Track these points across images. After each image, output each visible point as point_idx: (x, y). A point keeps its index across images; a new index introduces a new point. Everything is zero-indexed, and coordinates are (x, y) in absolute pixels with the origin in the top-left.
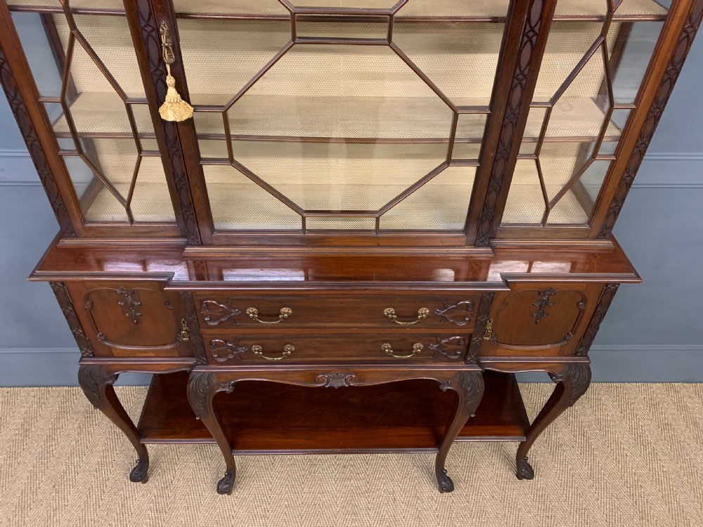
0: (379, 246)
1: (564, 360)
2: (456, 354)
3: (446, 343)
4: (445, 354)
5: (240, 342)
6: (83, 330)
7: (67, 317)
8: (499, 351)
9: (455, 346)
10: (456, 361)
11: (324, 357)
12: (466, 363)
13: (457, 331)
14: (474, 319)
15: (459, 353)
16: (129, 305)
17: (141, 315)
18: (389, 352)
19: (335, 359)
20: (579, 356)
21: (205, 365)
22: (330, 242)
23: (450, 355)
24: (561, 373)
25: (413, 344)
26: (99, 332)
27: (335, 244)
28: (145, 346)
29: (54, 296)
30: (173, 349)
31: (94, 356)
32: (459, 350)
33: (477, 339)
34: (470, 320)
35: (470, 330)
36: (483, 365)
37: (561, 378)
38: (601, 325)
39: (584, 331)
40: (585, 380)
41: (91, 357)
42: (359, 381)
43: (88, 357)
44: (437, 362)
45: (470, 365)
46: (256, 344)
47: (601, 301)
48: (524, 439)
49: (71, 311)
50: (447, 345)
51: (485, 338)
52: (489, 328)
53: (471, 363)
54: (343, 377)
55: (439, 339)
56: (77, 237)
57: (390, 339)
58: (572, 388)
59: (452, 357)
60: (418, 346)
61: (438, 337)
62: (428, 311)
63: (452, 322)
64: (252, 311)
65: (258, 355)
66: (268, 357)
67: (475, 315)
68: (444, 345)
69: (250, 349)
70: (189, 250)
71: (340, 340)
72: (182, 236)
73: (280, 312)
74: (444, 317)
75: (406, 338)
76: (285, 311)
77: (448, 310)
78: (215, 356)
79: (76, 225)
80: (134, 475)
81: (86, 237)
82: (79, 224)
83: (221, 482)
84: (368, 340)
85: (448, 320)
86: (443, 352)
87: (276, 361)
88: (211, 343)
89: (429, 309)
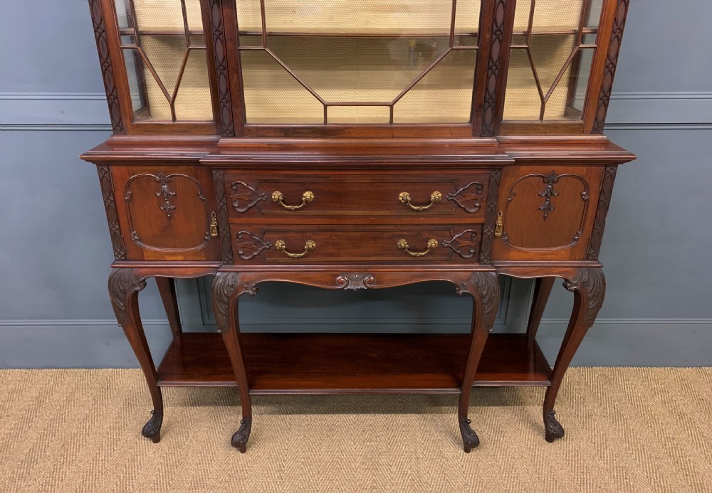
0: (393, 137)
1: (577, 263)
2: (470, 253)
3: (458, 238)
5: (266, 236)
6: (119, 226)
7: (107, 209)
8: (512, 254)
9: (468, 242)
10: (470, 261)
11: (343, 256)
12: (480, 263)
13: (469, 221)
14: (483, 205)
15: (472, 251)
16: (165, 195)
17: (174, 209)
18: (405, 247)
19: (353, 259)
20: (590, 260)
21: (231, 264)
22: (349, 133)
23: (464, 254)
24: (575, 279)
25: (428, 240)
26: (133, 231)
27: (354, 135)
28: (175, 247)
29: (100, 183)
30: (201, 250)
31: (126, 260)
32: (472, 248)
33: (489, 231)
34: (480, 207)
35: (481, 220)
36: (496, 268)
37: (575, 285)
38: (607, 219)
39: (592, 228)
40: (600, 288)
41: (123, 260)
42: (377, 283)
43: (120, 260)
44: (451, 263)
45: (482, 265)
46: (279, 239)
47: (602, 189)
48: (549, 383)
49: (112, 202)
50: (460, 242)
51: (496, 234)
52: (499, 222)
53: (485, 263)
54: (361, 279)
55: (452, 234)
56: (125, 134)
57: (406, 233)
58: (589, 299)
59: (466, 257)
60: (433, 243)
61: (452, 231)
62: (440, 195)
63: (464, 209)
64: (277, 195)
65: (281, 250)
66: (290, 252)
67: (485, 199)
68: (458, 240)
69: (274, 245)
70: (223, 141)
71: (358, 234)
72: (217, 134)
73: (302, 196)
74: (456, 202)
75: (421, 232)
76: (308, 195)
77: (459, 193)
78: (241, 252)
79: (126, 122)
80: (147, 428)
81: (133, 135)
82: (128, 121)
83: (235, 434)
84: (385, 235)
85: (459, 206)
86: (457, 249)
87: (298, 257)
88: (238, 236)
89: (441, 193)
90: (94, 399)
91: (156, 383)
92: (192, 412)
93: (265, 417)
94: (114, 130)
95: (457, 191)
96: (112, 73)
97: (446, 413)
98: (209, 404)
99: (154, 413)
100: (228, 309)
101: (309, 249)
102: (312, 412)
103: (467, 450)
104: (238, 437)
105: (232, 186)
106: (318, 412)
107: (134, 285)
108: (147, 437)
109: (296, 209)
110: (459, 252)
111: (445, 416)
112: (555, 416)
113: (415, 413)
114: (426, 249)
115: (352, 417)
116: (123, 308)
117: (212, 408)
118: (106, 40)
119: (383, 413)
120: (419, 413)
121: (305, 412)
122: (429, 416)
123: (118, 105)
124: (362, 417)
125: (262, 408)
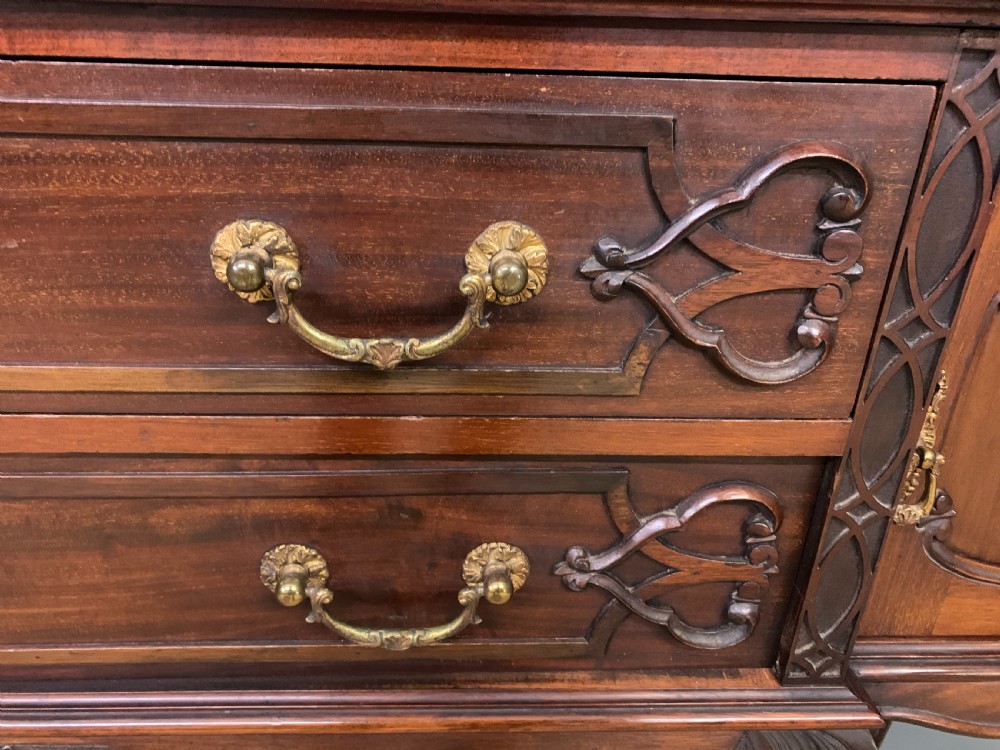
2: (727, 620)
3: (662, 537)
4: (662, 617)
9: (720, 562)
10: (727, 664)
12: (782, 679)
13: (741, 437)
14: (854, 331)
15: (744, 610)
18: (306, 603)
23: (689, 626)
25: (461, 548)
32: (744, 592)
33: (863, 505)
34: (826, 346)
35: (821, 436)
36: (871, 691)
44: (613, 673)
45: (803, 692)
50: (673, 558)
53: (815, 679)
55: (623, 511)
61: (619, 495)
62: (536, 251)
63: (712, 357)
67: (869, 291)
68: (657, 551)
74: (653, 308)
75: (413, 502)
77: (683, 240)
85: (677, 337)
86: (651, 603)
89: (547, 237)
95: (667, 222)
110: (659, 615)
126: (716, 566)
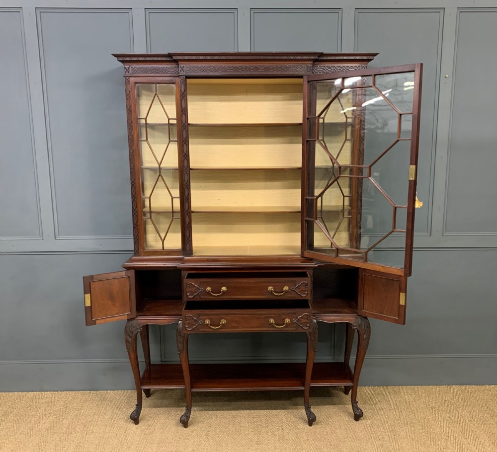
5: (200, 317)
24: (355, 323)
34: (307, 294)
37: (355, 326)
40: (368, 328)
46: (207, 319)
56: (140, 256)
57: (273, 315)
58: (364, 334)
59: (305, 328)
60: (287, 321)
63: (300, 295)
64: (209, 289)
65: (208, 325)
66: (213, 326)
69: (204, 322)
70: (186, 258)
71: (248, 316)
72: (183, 255)
73: (221, 289)
74: (296, 291)
76: (224, 288)
77: (297, 287)
78: (187, 326)
79: (141, 250)
80: (133, 414)
81: (143, 256)
82: (142, 250)
83: (183, 416)
84: (262, 316)
87: (217, 329)
88: (185, 317)
89: (288, 287)
90: (97, 405)
91: (141, 386)
92: (155, 411)
93: (197, 412)
94: (135, 253)
96: (137, 229)
97: (300, 409)
98: (164, 407)
99: (137, 405)
100: (183, 340)
101: (222, 324)
102: (224, 410)
103: (310, 424)
104: (184, 418)
105: (187, 285)
106: (227, 410)
107: (138, 329)
108: (132, 419)
109: (218, 296)
110: (301, 325)
111: (299, 411)
112: (358, 404)
113: (283, 409)
114: (284, 324)
115: (246, 412)
116: (130, 342)
117: (166, 409)
118: (137, 216)
119: (265, 409)
120: (285, 409)
121: (220, 410)
122: (291, 411)
123: (138, 243)
124: (252, 411)
125: (196, 409)
126: (304, 321)
